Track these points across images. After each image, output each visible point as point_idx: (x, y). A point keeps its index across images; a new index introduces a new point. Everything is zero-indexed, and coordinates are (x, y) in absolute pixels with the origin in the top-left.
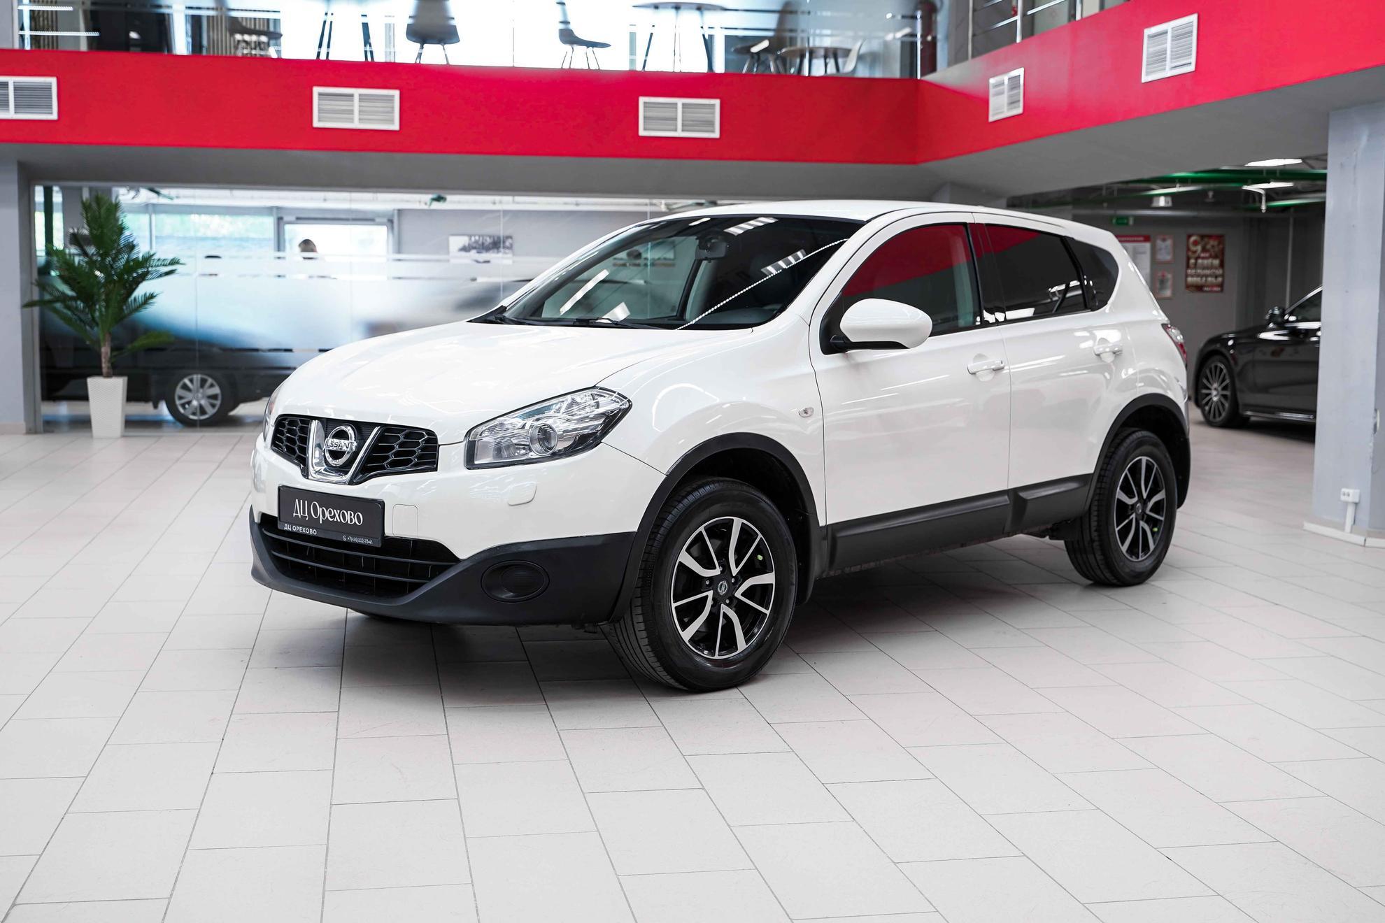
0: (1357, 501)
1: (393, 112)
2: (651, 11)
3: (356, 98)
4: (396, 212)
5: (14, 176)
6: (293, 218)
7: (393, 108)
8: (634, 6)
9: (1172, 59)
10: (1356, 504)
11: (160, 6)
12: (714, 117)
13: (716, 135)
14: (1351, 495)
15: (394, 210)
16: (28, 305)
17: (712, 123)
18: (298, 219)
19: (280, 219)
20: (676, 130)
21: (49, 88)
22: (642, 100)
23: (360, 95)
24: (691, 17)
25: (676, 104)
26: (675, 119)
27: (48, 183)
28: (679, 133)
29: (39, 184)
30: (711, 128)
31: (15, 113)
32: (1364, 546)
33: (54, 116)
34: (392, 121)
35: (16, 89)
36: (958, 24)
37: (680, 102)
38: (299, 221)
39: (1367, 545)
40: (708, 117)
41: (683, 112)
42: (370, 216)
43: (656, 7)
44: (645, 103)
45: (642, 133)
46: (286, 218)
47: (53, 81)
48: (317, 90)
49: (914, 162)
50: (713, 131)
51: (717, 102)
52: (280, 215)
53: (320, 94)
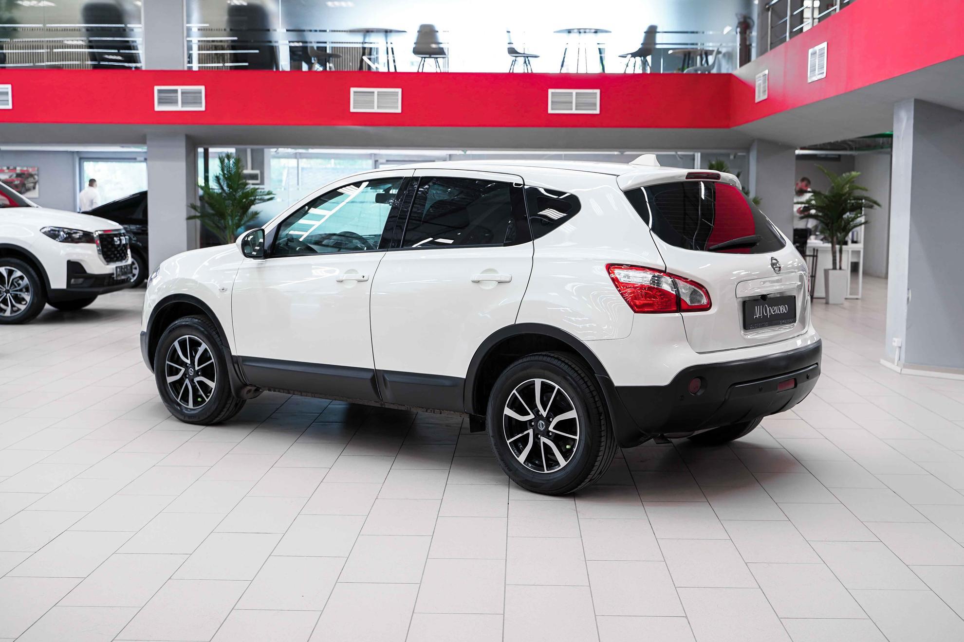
0: (900, 345)
1: (398, 102)
2: (566, 35)
3: (376, 94)
4: (448, 156)
5: (183, 144)
6: (384, 161)
7: (398, 99)
8: (554, 32)
9: (818, 69)
10: (900, 347)
12: (596, 101)
13: (597, 112)
14: (896, 341)
16: (189, 218)
17: (595, 105)
18: (387, 161)
19: (376, 161)
20: (572, 109)
21: (200, 92)
22: (550, 91)
23: (378, 92)
24: (591, 36)
25: (572, 93)
26: (572, 103)
27: (206, 147)
28: (574, 111)
29: (201, 147)
30: (594, 108)
31: (182, 107)
32: (900, 374)
33: (203, 108)
34: (397, 107)
35: (182, 93)
36: (762, 37)
37: (574, 91)
38: (389, 163)
39: (902, 373)
40: (591, 100)
41: (576, 98)
43: (569, 32)
44: (552, 93)
45: (550, 111)
46: (381, 161)
47: (202, 88)
48: (353, 90)
49: (728, 127)
50: (596, 110)
51: (598, 91)
52: (376, 159)
53: (355, 92)
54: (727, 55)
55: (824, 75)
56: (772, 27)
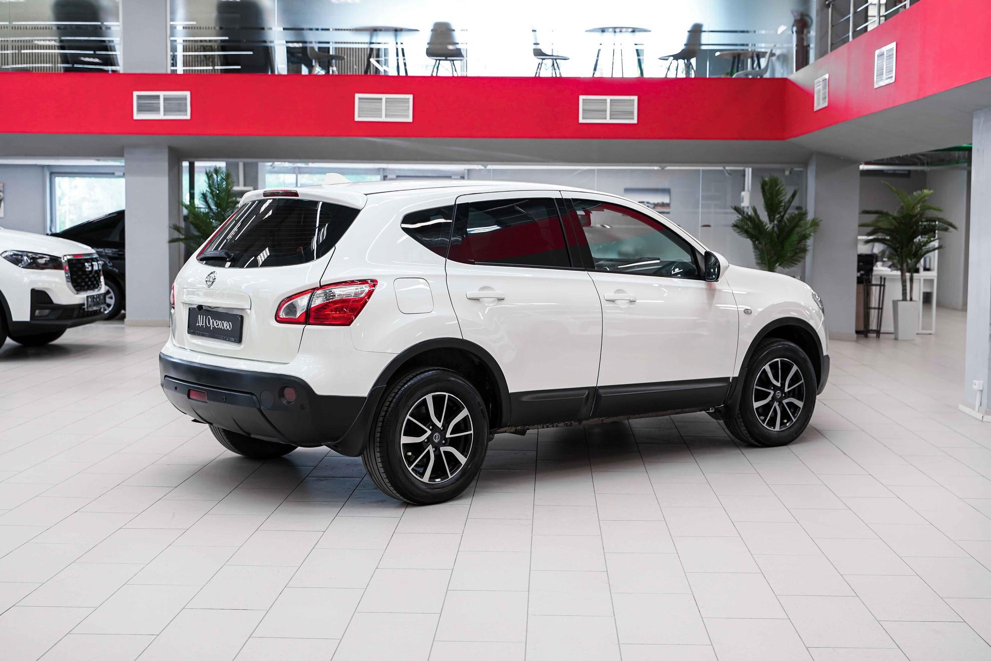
0: (982, 389)
1: (408, 109)
2: (599, 34)
3: (384, 101)
5: (165, 156)
6: (395, 176)
7: (409, 106)
8: (587, 31)
9: (886, 72)
10: (982, 391)
11: (265, 42)
12: (634, 109)
13: (635, 121)
14: (977, 384)
15: (465, 170)
16: (172, 241)
17: (632, 113)
18: (397, 176)
19: (385, 177)
20: (605, 118)
21: (185, 99)
22: (581, 98)
23: (386, 99)
24: (627, 37)
25: (606, 100)
26: (606, 110)
27: (192, 160)
28: (608, 121)
29: (186, 161)
30: (631, 117)
31: (164, 115)
32: (982, 421)
33: (188, 117)
34: (408, 116)
35: (165, 99)
36: (822, 37)
37: (608, 98)
38: (399, 178)
39: (984, 420)
40: (628, 108)
41: (611, 105)
42: (449, 175)
43: (603, 31)
44: (584, 100)
45: (581, 121)
46: (389, 177)
47: (187, 94)
48: (357, 96)
49: (783, 139)
50: (633, 119)
51: (635, 98)
52: (385, 174)
53: (360, 99)
54: (781, 58)
55: (893, 80)
56: (832, 26)
